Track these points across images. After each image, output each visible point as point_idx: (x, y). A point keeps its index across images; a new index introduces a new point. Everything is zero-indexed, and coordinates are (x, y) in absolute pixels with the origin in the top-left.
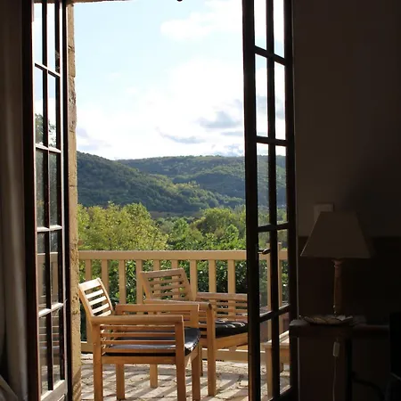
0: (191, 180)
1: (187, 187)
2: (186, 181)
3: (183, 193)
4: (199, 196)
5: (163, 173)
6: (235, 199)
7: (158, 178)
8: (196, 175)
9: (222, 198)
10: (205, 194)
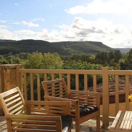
0: (69, 47)
1: (68, 49)
2: (68, 47)
3: (68, 50)
4: (71, 51)
5: (63, 45)
6: (80, 52)
7: (61, 47)
8: (71, 46)
9: (77, 52)
10: (73, 50)
